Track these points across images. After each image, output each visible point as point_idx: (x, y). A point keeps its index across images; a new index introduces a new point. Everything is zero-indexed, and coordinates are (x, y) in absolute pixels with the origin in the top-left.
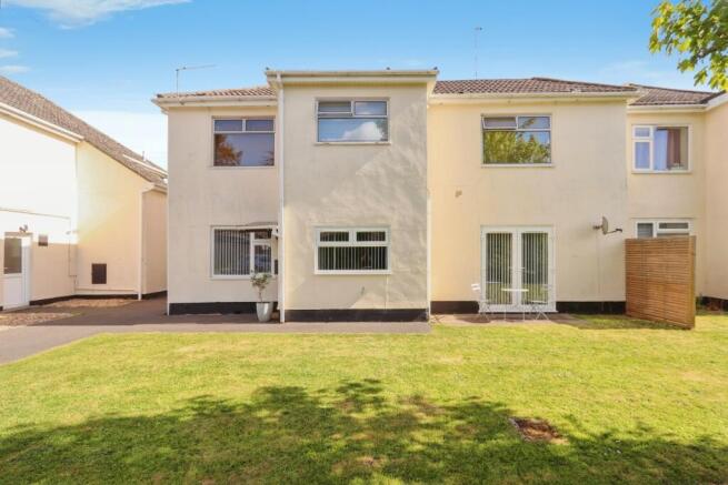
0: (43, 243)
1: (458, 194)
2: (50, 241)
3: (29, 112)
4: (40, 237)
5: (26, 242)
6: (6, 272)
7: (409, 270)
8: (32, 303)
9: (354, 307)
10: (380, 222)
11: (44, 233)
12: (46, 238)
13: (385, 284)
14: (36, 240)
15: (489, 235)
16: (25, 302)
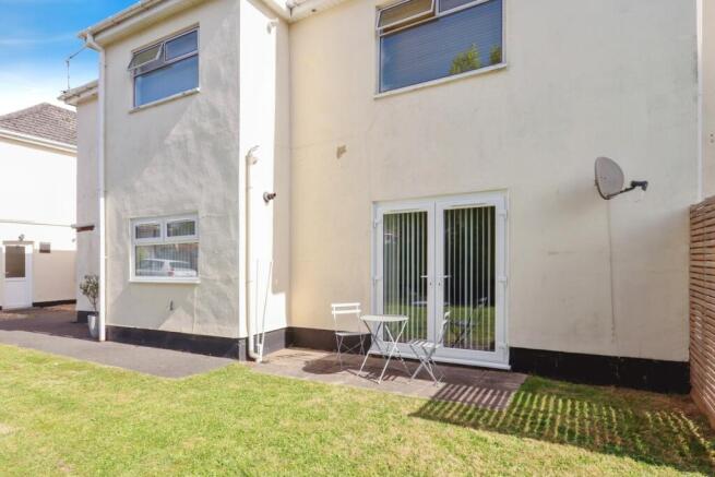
0: (45, 250)
1: (341, 151)
2: (52, 248)
3: (28, 133)
4: (42, 245)
5: (28, 250)
6: (7, 276)
7: (218, 277)
8: (35, 305)
9: (162, 328)
10: (188, 207)
11: (46, 241)
12: (49, 245)
13: (193, 297)
14: (37, 247)
15: (387, 218)
16: (29, 304)
